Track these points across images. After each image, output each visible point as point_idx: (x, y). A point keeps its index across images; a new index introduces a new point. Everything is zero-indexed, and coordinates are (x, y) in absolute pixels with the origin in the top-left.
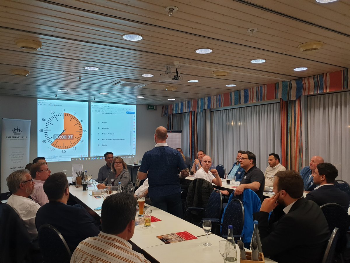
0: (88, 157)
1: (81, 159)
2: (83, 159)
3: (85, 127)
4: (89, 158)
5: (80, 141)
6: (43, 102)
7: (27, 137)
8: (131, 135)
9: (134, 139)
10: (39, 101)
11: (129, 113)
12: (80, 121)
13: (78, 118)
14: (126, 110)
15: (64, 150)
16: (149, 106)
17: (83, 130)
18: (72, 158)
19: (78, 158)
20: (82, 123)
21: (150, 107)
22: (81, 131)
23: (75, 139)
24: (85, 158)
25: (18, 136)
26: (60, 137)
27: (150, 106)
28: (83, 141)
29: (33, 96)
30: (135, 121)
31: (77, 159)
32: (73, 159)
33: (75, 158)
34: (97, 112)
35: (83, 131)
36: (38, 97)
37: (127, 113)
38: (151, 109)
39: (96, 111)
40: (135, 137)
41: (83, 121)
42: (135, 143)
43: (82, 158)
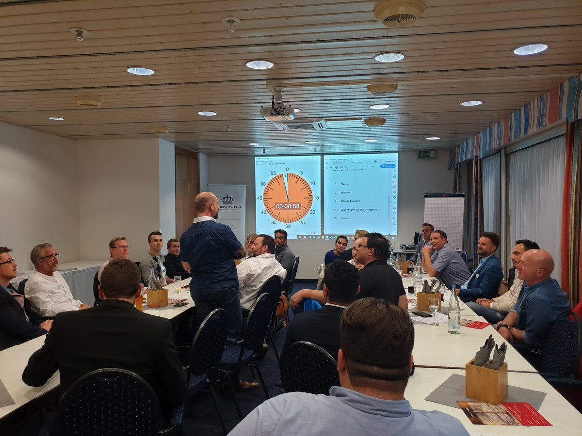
0: (320, 235)
1: (311, 238)
2: (314, 237)
3: (316, 191)
4: (323, 237)
5: (309, 212)
6: (261, 160)
7: (241, 207)
8: (389, 202)
9: (395, 208)
10: (257, 159)
11: (385, 167)
12: (309, 184)
13: (306, 180)
14: (380, 162)
15: (288, 224)
16: (420, 152)
17: (313, 196)
18: (298, 236)
19: (307, 236)
20: (311, 186)
21: (423, 153)
22: (310, 198)
23: (303, 210)
24: (316, 236)
25: (228, 205)
26: (284, 207)
27: (422, 151)
28: (313, 212)
29: (249, 154)
30: (396, 180)
31: (305, 237)
32: (300, 237)
33: (302, 236)
34: (333, 169)
35: (314, 198)
36: (256, 154)
37: (381, 166)
38: (424, 157)
39: (332, 167)
40: (396, 205)
41: (313, 183)
42: (396, 216)
43: (312, 236)
